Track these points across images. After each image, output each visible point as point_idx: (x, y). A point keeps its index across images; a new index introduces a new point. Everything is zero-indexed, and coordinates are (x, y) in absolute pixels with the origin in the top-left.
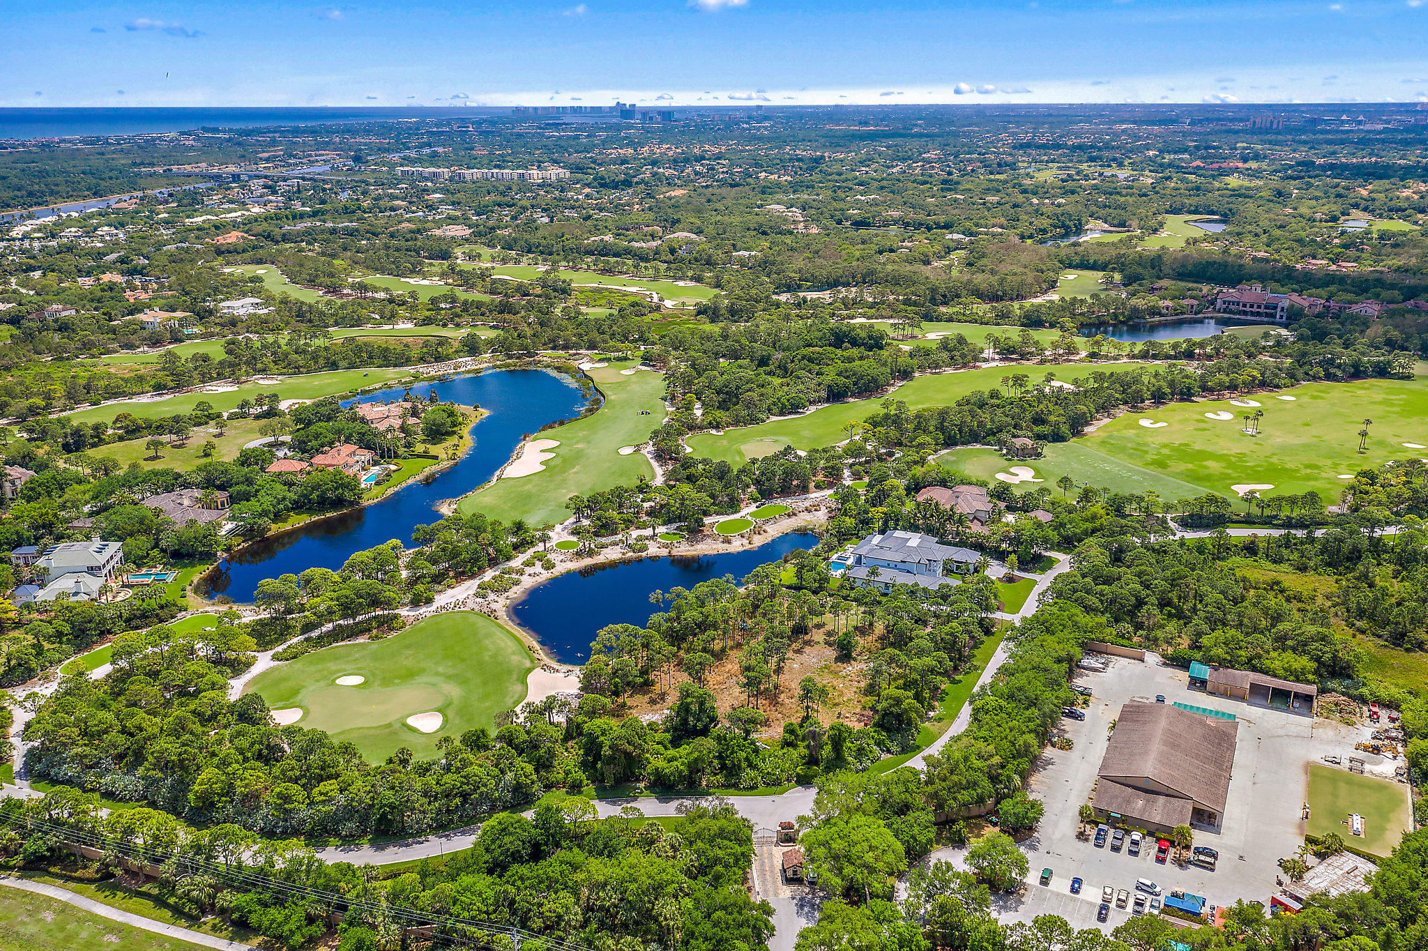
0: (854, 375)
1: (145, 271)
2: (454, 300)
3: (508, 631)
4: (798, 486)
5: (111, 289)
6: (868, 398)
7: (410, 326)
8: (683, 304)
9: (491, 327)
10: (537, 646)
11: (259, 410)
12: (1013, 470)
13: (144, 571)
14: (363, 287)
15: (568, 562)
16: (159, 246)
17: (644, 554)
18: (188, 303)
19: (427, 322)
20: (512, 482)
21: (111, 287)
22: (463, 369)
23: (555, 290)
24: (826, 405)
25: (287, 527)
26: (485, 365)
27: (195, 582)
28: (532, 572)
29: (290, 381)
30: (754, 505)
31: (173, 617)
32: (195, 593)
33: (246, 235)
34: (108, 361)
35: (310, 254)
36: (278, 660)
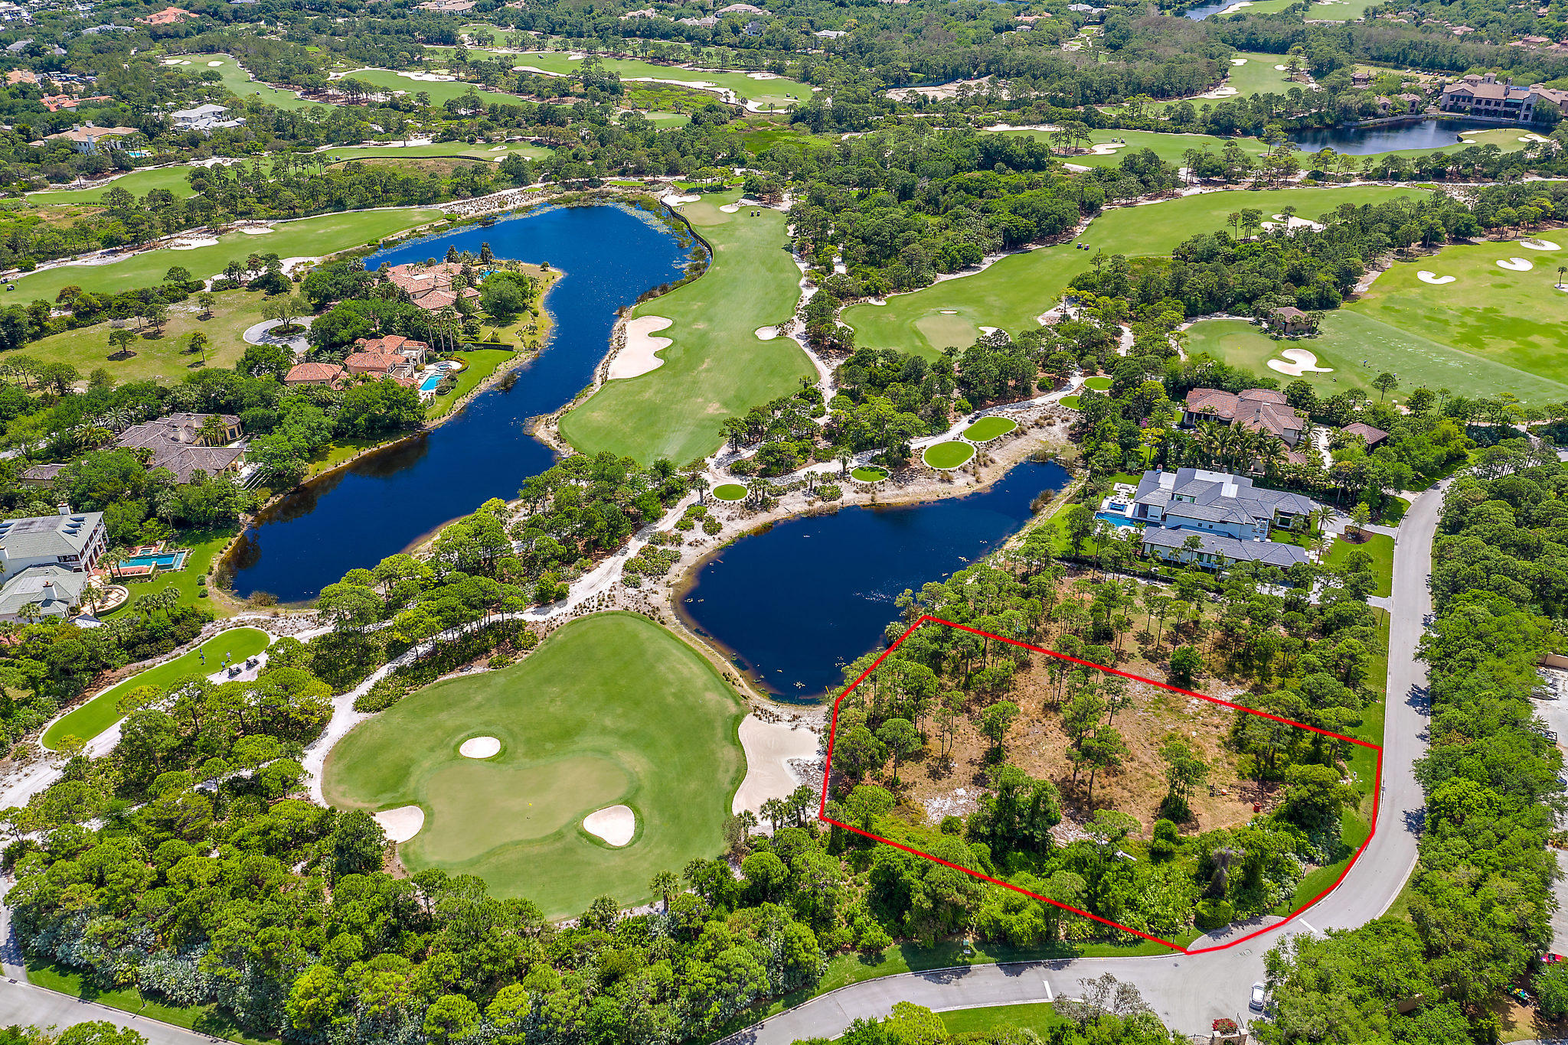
0: (1033, 212)
1: (64, 66)
2: (475, 104)
3: (686, 646)
4: (1015, 388)
5: (24, 94)
6: (1053, 243)
7: (425, 142)
8: (772, 106)
9: (533, 143)
10: (735, 673)
11: (253, 276)
12: (1287, 354)
13: (139, 551)
14: (353, 87)
15: (738, 520)
16: (77, 28)
17: (837, 503)
18: (129, 113)
19: (448, 136)
20: (623, 387)
21: (23, 91)
22: (510, 207)
23: (603, 89)
24: (1003, 256)
25: (327, 467)
26: (540, 199)
27: (216, 568)
28: (692, 539)
29: (284, 228)
30: (965, 419)
31: (195, 635)
32: (219, 586)
33: (186, 12)
34: (34, 201)
35: (273, 37)
36: (365, 710)
